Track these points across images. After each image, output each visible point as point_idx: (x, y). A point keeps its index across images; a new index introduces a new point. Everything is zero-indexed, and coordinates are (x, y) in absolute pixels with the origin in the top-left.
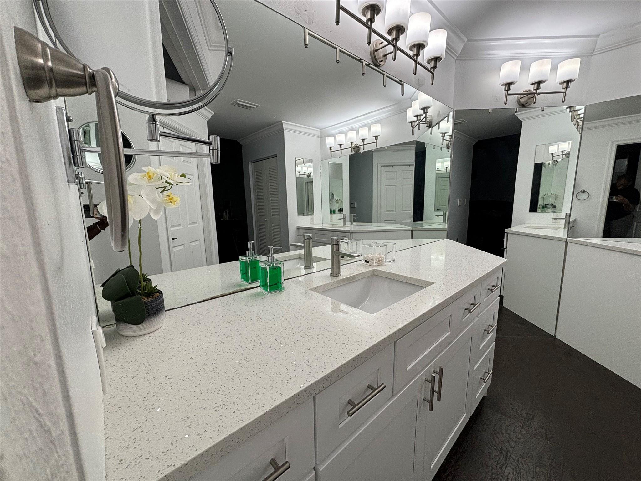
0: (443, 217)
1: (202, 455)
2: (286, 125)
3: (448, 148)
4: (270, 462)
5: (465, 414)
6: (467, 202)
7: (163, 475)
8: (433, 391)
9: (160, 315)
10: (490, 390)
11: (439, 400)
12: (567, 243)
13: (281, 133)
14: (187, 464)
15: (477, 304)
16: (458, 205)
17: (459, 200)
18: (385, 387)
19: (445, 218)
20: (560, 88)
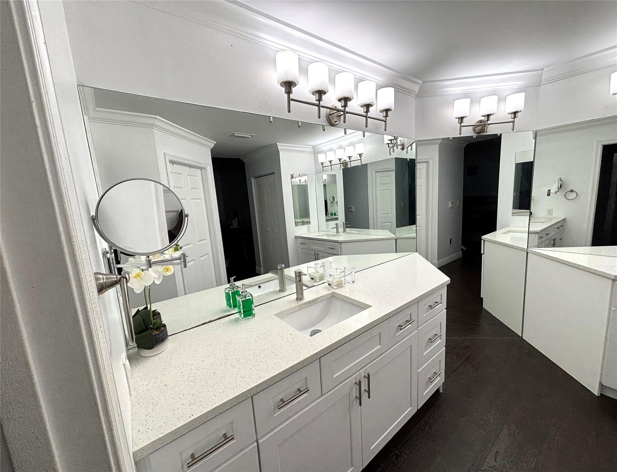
1: (178, 428)
2: (280, 146)
4: (223, 435)
5: (411, 408)
7: (159, 437)
9: (165, 342)
11: (369, 398)
13: (277, 153)
14: (170, 433)
15: (411, 321)
16: (450, 207)
17: (450, 202)
18: (308, 390)
20: (510, 118)
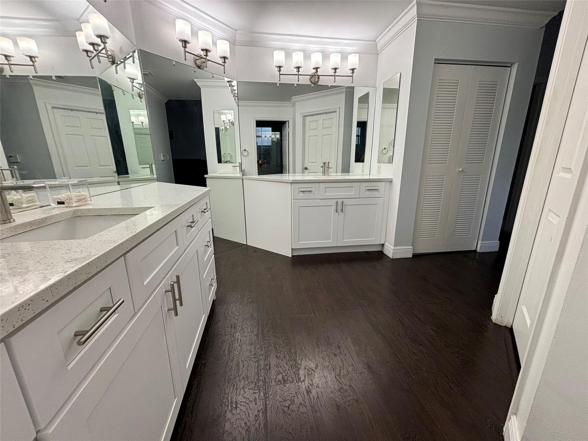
0: (150, 169)
3: (140, 97)
5: (204, 315)
6: (169, 157)
8: (175, 300)
10: (217, 293)
11: (181, 305)
12: (243, 179)
15: (195, 221)
16: (162, 159)
17: (161, 155)
18: (123, 301)
19: (151, 169)
20: (221, 61)
